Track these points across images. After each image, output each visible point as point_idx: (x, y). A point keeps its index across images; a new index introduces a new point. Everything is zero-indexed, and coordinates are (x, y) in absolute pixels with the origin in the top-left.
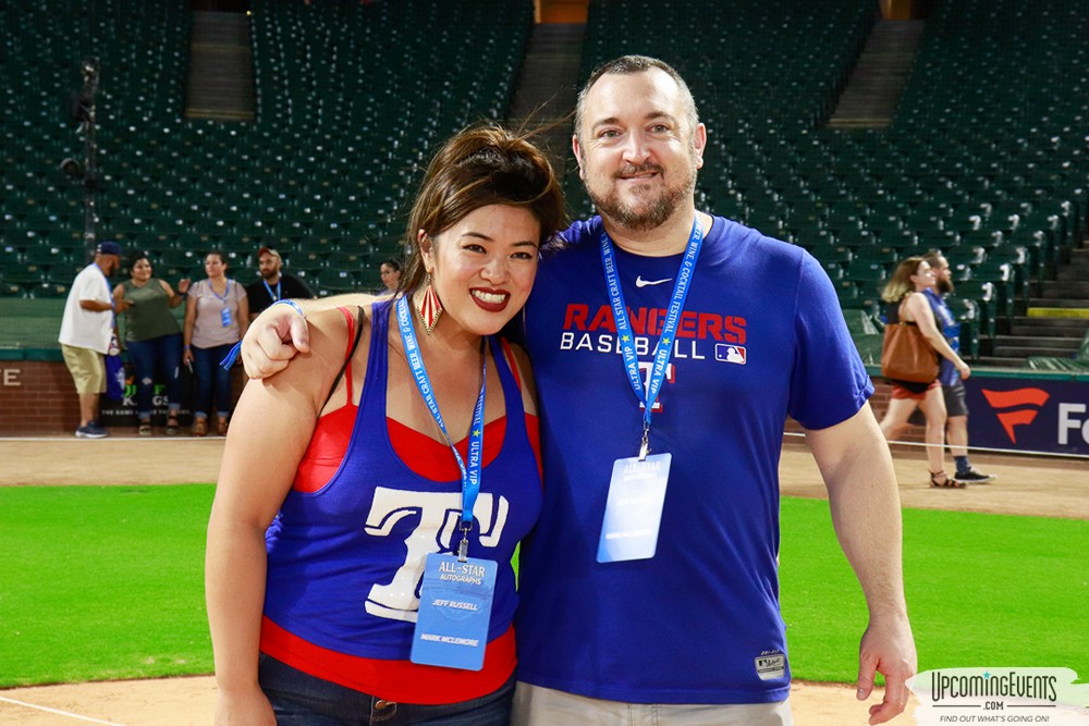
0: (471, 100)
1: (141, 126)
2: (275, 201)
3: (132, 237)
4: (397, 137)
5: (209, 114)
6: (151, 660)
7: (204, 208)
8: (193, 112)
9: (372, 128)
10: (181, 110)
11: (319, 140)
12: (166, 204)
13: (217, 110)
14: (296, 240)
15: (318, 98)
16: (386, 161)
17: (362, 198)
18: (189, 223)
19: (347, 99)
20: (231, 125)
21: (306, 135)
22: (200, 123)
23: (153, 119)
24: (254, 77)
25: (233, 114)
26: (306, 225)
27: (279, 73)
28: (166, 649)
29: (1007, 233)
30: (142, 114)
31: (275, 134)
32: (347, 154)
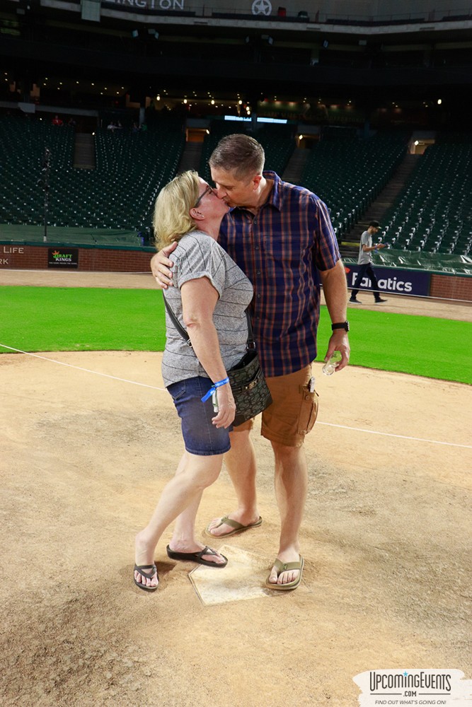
0: (166, 165)
1: (59, 170)
2: (102, 195)
3: (57, 206)
4: (142, 176)
5: (82, 167)
6: (78, 345)
7: (79, 197)
8: (75, 166)
9: (134, 173)
10: (72, 164)
11: (116, 176)
12: (68, 195)
13: (84, 165)
14: (110, 209)
15: (116, 163)
16: (138, 184)
17: (131, 196)
18: (75, 202)
19: (126, 163)
20: (88, 170)
21: (112, 174)
22: (78, 169)
23: (63, 168)
24: (95, 155)
25: (88, 167)
26: (112, 204)
27: (104, 154)
28: (83, 342)
29: (336, 218)
30: (59, 166)
31: (102, 174)
32: (126, 181)
